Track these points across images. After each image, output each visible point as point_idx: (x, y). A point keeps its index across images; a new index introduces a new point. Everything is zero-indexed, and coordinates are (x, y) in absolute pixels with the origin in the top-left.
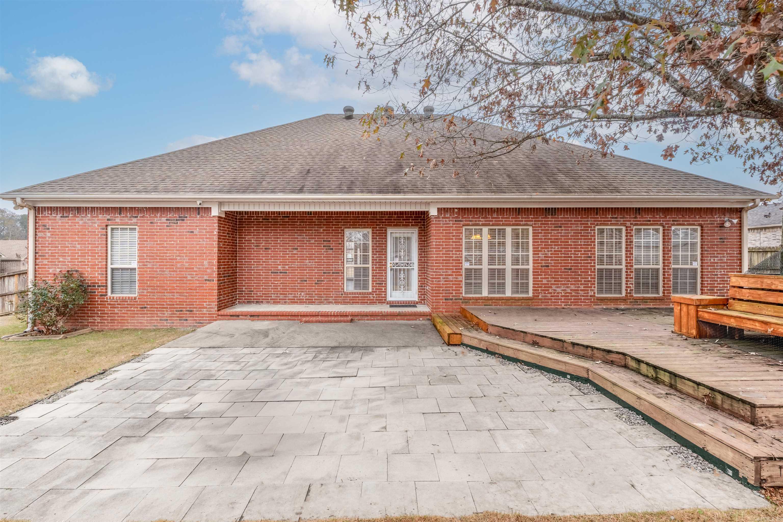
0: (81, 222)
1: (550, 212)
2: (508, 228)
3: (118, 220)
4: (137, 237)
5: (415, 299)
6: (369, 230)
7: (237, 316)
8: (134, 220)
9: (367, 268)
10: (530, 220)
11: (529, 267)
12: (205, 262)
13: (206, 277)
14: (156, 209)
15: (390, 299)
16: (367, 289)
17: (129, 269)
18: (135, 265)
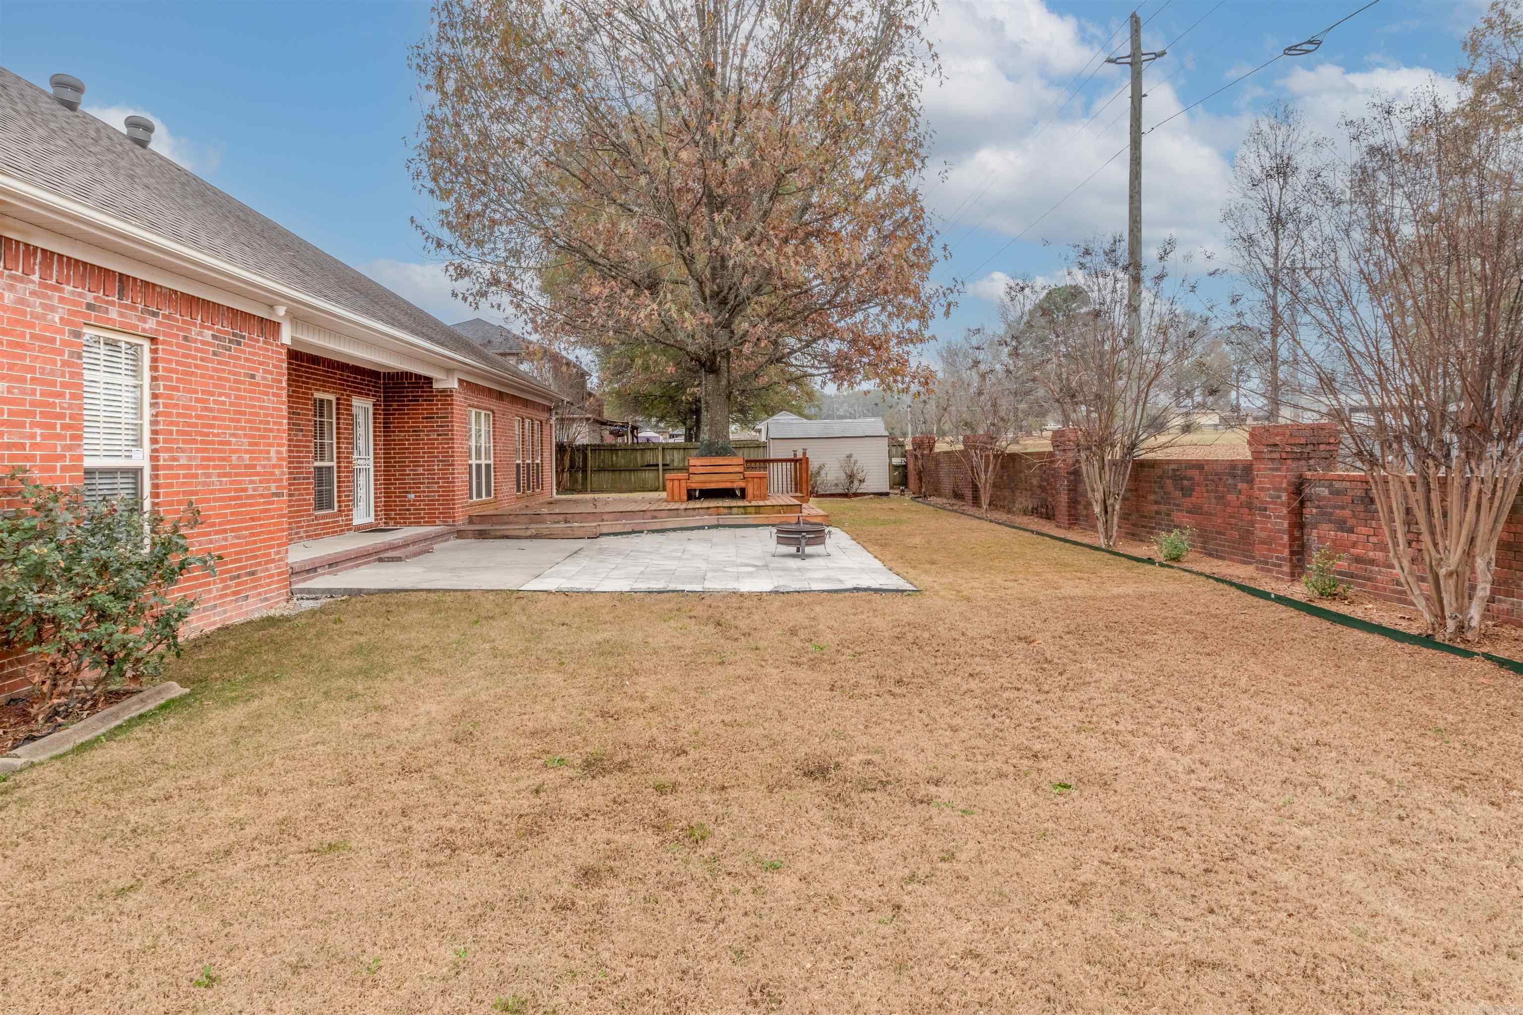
1: (501, 396)
2: (483, 413)
3: (113, 313)
4: (147, 374)
5: (371, 519)
6: (332, 397)
7: (315, 569)
8: (151, 323)
9: (330, 468)
10: (494, 404)
11: (491, 462)
12: (273, 450)
13: (273, 488)
14: (192, 302)
15: (356, 522)
16: (331, 506)
17: (125, 471)
18: (141, 459)
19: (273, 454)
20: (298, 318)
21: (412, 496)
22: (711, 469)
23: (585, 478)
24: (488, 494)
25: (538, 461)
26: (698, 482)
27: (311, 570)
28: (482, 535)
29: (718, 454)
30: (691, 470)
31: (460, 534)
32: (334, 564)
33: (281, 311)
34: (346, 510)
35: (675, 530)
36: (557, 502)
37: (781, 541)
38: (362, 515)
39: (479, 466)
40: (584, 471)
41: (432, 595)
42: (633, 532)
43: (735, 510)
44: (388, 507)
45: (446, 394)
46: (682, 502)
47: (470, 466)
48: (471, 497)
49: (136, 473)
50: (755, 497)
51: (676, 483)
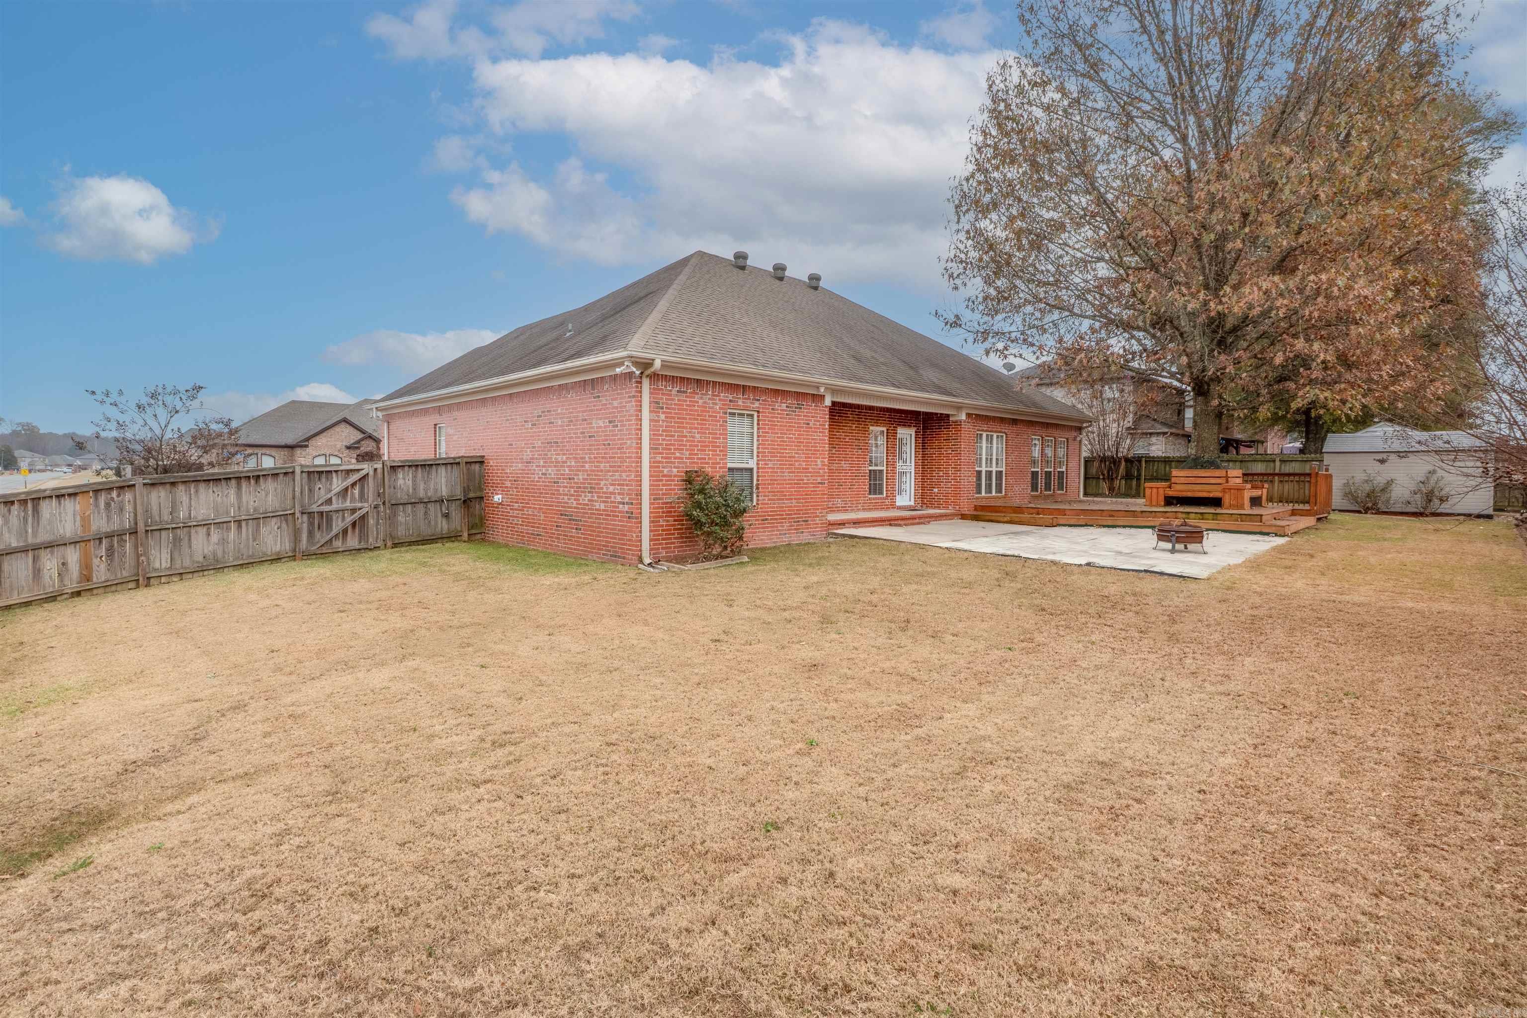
0: (701, 401)
1: (1014, 422)
2: (995, 435)
3: (740, 403)
4: (756, 427)
5: (912, 503)
6: (885, 429)
7: (844, 524)
8: (757, 404)
9: (881, 471)
10: (1007, 428)
11: (1004, 469)
12: (819, 461)
13: (819, 480)
14: (776, 392)
15: (898, 504)
16: (881, 493)
17: (746, 469)
18: (752, 464)
19: (819, 463)
20: (834, 391)
21: (936, 490)
22: (1193, 480)
23: (1138, 485)
24: (999, 490)
25: (1064, 469)
26: (1179, 489)
27: (842, 524)
28: (976, 518)
29: (1202, 467)
30: (1173, 480)
31: (964, 517)
32: (857, 523)
33: (822, 390)
34: (892, 496)
35: (1124, 527)
36: (1080, 501)
37: (1161, 538)
38: (906, 499)
39: (989, 474)
40: (1138, 479)
41: (888, 544)
42: (1086, 525)
43: (1206, 516)
44: (923, 497)
45: (958, 423)
46: (1158, 505)
47: (979, 473)
48: (979, 492)
49: (751, 470)
50: (1231, 506)
51: (1155, 490)
